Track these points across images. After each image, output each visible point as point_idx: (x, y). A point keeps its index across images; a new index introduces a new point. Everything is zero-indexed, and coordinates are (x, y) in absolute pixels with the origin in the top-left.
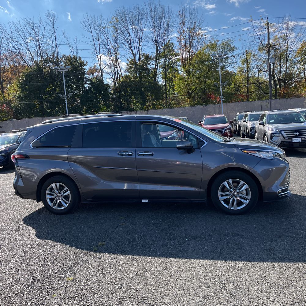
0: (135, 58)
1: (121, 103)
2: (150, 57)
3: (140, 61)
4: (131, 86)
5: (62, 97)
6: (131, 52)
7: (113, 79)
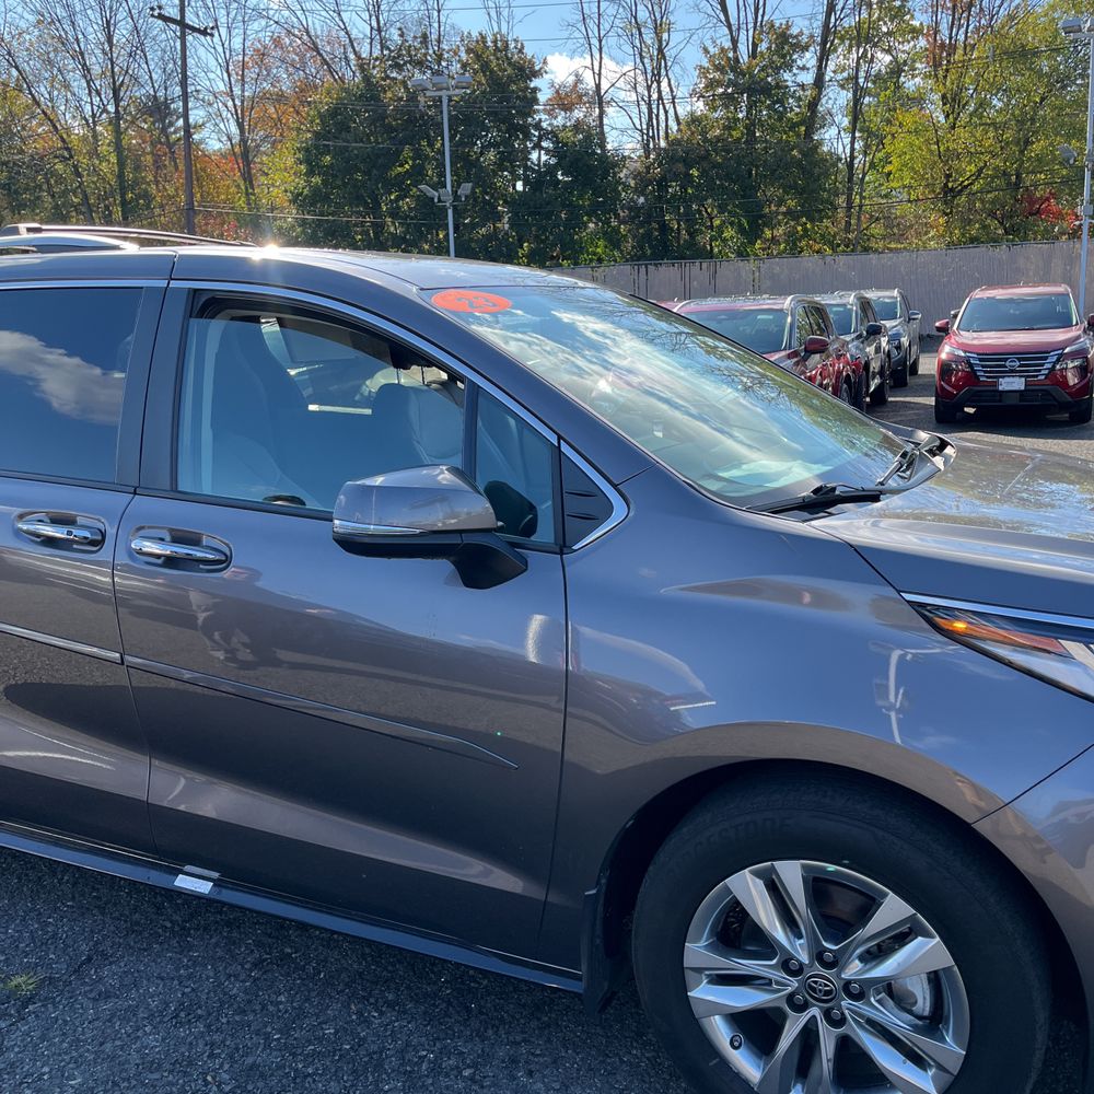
0: (735, 42)
1: (664, 228)
2: (796, 37)
3: (753, 55)
4: (706, 157)
5: (436, 200)
6: (723, 18)
7: (641, 131)
